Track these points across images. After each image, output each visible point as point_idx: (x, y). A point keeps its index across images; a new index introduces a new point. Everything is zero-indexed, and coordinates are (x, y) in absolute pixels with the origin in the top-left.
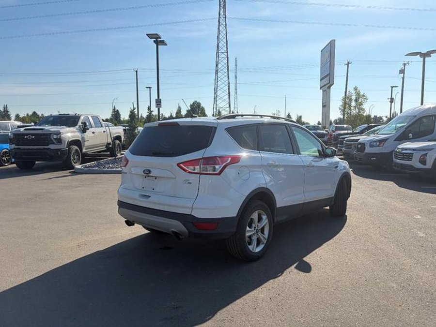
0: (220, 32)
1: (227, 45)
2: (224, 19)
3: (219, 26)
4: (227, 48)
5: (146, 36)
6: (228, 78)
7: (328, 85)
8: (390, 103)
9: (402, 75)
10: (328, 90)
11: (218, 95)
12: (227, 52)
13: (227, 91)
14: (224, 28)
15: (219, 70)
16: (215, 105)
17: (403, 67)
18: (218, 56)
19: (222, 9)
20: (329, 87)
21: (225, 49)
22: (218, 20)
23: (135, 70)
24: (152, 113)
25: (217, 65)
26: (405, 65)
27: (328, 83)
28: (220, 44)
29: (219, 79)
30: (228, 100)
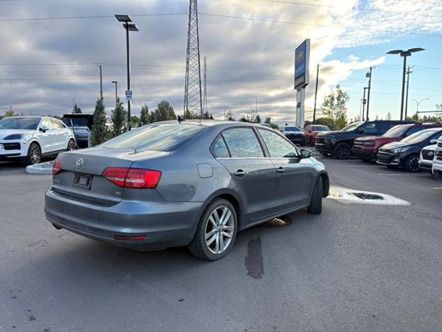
0: (191, 28)
1: (198, 40)
2: (195, 14)
3: (190, 21)
4: (198, 45)
5: (115, 18)
6: (200, 75)
7: (302, 85)
8: (362, 104)
9: (369, 78)
10: (302, 90)
11: (189, 93)
12: (198, 49)
13: (199, 89)
14: (196, 23)
15: (190, 67)
16: (186, 103)
17: (370, 70)
18: (188, 53)
19: (193, 4)
20: (304, 87)
21: (197, 46)
22: (188, 14)
23: (99, 65)
24: (122, 105)
25: (188, 62)
26: (371, 68)
27: (302, 83)
28: (191, 41)
29: (190, 76)
30: (199, 99)
